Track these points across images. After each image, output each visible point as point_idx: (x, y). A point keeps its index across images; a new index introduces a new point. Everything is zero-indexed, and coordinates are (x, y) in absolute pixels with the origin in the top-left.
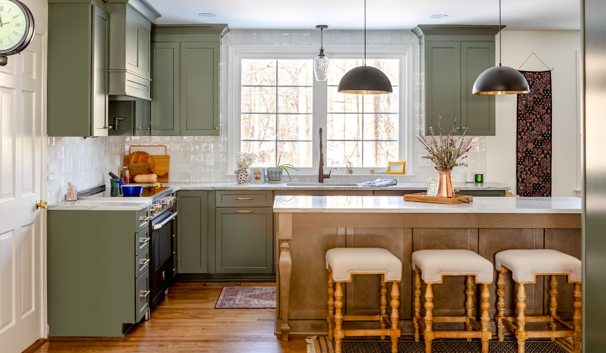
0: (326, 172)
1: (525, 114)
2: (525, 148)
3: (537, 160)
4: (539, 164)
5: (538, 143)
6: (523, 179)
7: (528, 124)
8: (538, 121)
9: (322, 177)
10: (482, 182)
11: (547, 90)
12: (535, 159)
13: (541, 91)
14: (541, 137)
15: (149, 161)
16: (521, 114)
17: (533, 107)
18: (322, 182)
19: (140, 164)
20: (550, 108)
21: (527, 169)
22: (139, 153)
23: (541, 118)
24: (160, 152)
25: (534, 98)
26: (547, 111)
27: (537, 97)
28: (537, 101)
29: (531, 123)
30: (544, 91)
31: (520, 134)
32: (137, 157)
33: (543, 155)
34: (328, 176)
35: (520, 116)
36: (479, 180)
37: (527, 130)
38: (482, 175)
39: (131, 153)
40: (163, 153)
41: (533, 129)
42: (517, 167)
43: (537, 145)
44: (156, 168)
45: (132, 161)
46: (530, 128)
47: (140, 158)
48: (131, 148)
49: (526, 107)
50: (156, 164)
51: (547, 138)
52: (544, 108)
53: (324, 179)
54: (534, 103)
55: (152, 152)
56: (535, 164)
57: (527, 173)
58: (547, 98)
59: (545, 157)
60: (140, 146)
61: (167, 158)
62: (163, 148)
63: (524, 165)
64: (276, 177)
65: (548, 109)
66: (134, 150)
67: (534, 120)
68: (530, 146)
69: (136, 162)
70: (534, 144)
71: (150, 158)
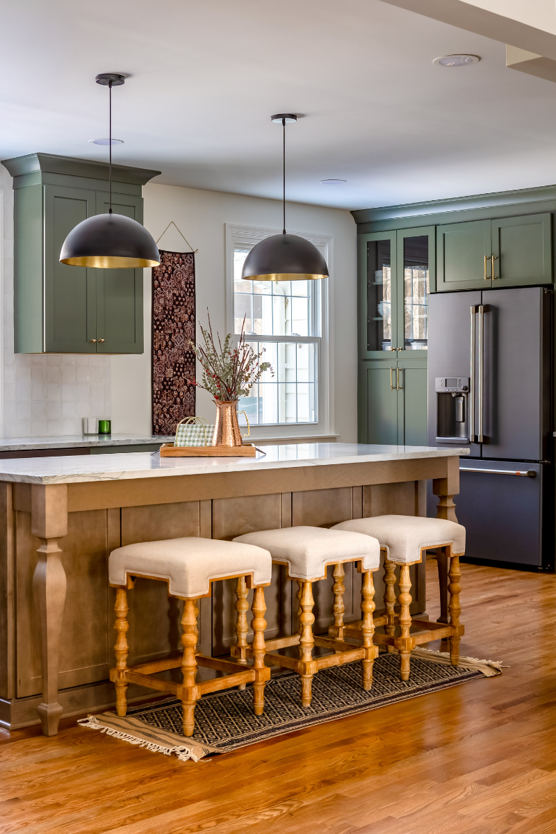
1: (164, 321)
2: (163, 376)
3: (178, 396)
4: (181, 403)
5: (179, 367)
6: (160, 427)
7: (167, 337)
8: (179, 332)
10: (109, 433)
11: (190, 283)
12: (175, 393)
13: (183, 283)
14: (182, 358)
16: (158, 320)
17: (173, 309)
20: (193, 312)
21: (165, 410)
23: (182, 328)
25: (174, 295)
26: (190, 316)
27: (177, 294)
28: (177, 300)
29: (170, 335)
30: (186, 283)
31: (157, 352)
33: (186, 388)
35: (156, 324)
36: (106, 430)
37: (167, 346)
38: (110, 422)
41: (173, 346)
42: (153, 407)
43: (179, 371)
46: (170, 343)
49: (165, 309)
51: (190, 360)
52: (186, 313)
54: (174, 303)
56: (175, 403)
57: (165, 416)
58: (190, 296)
59: (189, 390)
63: (161, 404)
65: (192, 314)
67: (175, 330)
68: (170, 373)
70: (174, 370)
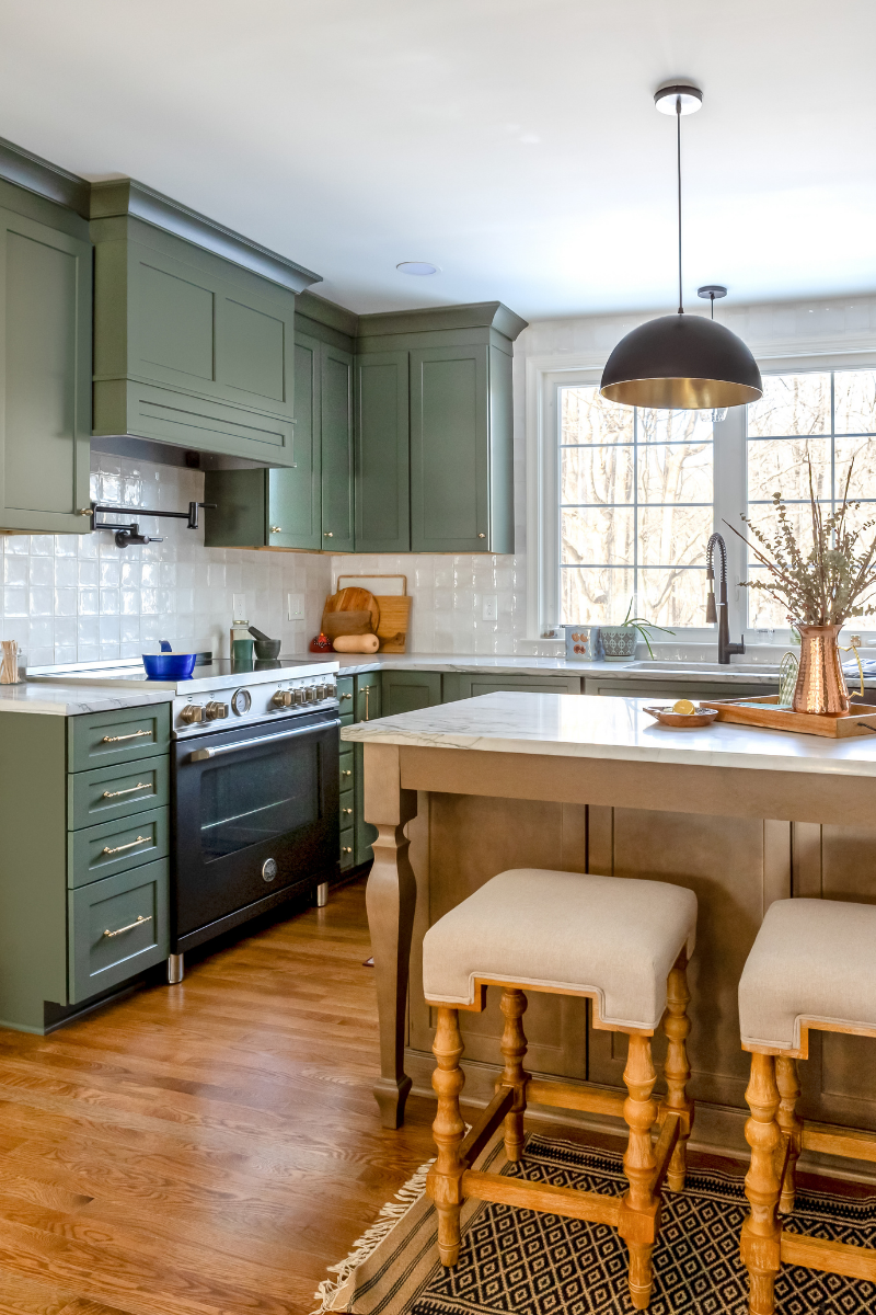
0: (734, 639)
9: (728, 651)
15: (371, 606)
18: (727, 662)
19: (351, 613)
22: (353, 590)
24: (393, 589)
32: (348, 599)
34: (740, 649)
39: (341, 588)
40: (399, 592)
44: (384, 622)
45: (339, 606)
47: (353, 602)
48: (342, 580)
50: (383, 615)
53: (732, 656)
55: (380, 588)
60: (358, 576)
61: (406, 602)
62: (401, 581)
64: (617, 649)
66: (345, 584)
69: (344, 609)
71: (372, 601)
